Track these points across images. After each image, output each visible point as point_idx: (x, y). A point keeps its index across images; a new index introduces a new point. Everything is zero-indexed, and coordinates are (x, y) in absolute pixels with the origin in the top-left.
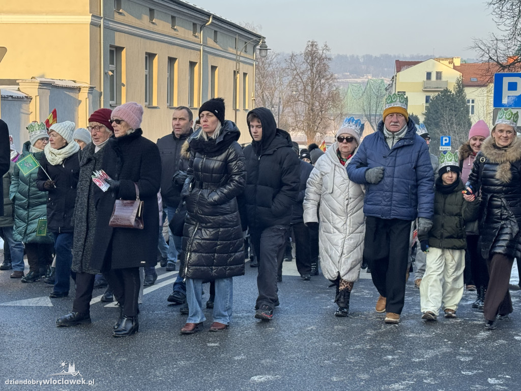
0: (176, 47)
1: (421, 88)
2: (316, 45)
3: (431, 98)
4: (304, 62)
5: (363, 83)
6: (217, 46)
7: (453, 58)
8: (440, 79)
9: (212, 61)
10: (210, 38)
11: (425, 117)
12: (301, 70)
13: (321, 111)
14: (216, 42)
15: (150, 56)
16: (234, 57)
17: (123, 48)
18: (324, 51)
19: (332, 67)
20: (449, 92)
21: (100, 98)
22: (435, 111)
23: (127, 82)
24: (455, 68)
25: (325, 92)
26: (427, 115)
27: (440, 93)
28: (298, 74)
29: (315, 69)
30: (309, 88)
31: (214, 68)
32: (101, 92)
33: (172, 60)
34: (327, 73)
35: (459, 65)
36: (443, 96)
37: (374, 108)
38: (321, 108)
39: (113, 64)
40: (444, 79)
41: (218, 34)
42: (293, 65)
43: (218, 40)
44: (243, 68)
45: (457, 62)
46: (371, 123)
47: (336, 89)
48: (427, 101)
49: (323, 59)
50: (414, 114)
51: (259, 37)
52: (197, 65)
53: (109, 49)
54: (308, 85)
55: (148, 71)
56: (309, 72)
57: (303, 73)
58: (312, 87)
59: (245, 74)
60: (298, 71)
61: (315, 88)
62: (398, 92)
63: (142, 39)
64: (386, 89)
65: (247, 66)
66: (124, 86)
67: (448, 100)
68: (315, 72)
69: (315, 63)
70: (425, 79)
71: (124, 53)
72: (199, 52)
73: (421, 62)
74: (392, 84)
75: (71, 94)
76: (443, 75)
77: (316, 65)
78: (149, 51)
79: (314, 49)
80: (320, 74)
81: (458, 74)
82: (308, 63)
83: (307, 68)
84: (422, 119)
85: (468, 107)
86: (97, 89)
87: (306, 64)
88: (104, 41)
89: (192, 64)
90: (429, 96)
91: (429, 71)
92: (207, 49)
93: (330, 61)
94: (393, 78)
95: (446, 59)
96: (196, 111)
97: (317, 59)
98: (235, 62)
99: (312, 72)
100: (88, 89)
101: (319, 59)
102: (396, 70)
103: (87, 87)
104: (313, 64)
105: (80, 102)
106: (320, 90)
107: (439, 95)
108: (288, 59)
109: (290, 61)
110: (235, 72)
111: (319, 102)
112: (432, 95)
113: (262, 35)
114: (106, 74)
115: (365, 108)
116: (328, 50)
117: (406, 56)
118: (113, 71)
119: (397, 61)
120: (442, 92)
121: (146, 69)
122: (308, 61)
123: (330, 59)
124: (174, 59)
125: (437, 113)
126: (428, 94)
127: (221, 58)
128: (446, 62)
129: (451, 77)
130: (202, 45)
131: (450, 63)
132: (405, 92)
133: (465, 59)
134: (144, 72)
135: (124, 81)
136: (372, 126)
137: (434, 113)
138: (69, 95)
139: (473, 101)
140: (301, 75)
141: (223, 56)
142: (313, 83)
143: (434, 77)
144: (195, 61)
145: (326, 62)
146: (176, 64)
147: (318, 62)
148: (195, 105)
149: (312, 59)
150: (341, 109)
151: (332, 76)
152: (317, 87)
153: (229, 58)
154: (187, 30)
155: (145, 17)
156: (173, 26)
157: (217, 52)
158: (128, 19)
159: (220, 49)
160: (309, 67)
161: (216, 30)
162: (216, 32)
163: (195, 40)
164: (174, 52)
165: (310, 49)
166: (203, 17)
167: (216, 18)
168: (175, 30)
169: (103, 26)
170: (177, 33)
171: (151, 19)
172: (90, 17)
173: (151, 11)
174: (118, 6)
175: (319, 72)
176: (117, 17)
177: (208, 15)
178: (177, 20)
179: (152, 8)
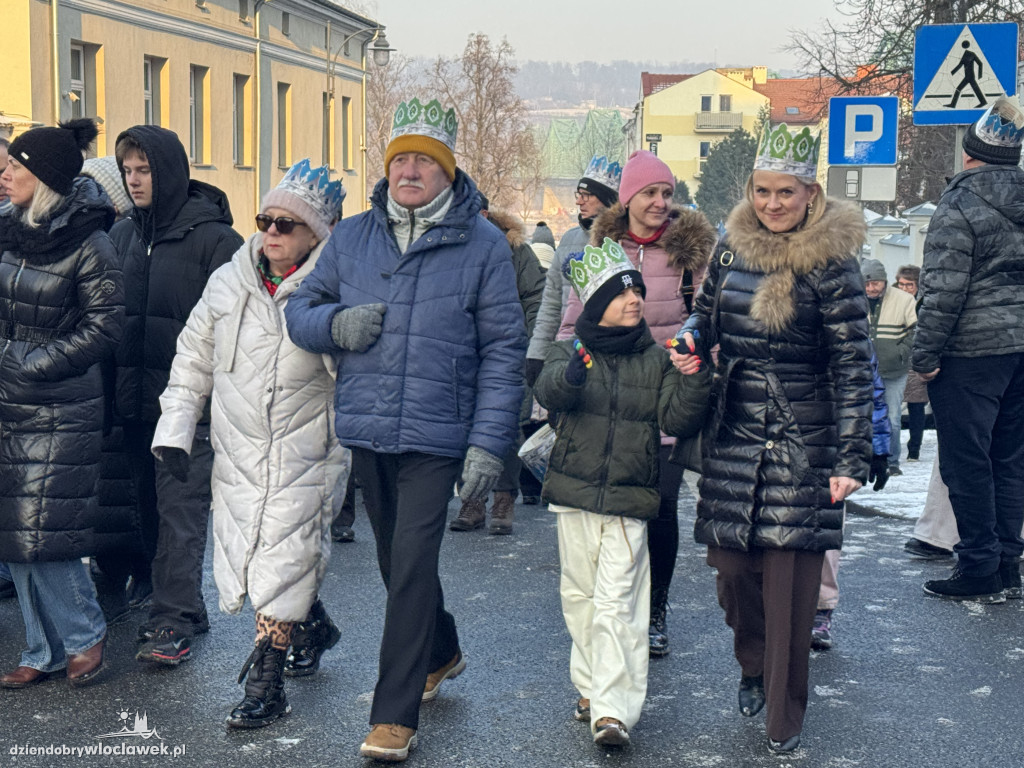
0: (205, 44)
1: (694, 128)
2: (486, 43)
3: (711, 146)
4: (462, 76)
5: (579, 117)
6: (289, 43)
7: (752, 69)
8: (728, 109)
9: (279, 73)
10: (275, 26)
11: (700, 183)
12: (458, 92)
13: (498, 173)
14: (287, 36)
15: (154, 63)
16: (324, 65)
17: (98, 47)
18: (502, 54)
19: (518, 87)
20: (744, 134)
22: (717, 171)
23: (108, 113)
24: (756, 87)
25: (506, 135)
26: (704, 180)
27: (728, 137)
28: (451, 100)
29: (484, 89)
30: (473, 127)
31: (283, 87)
33: (198, 71)
34: (509, 98)
35: (764, 82)
36: (733, 142)
38: (498, 166)
39: (78, 78)
40: (735, 109)
41: (291, 19)
42: (441, 81)
43: (290, 31)
44: (342, 88)
45: (761, 78)
47: (527, 129)
48: (703, 153)
49: (500, 70)
51: (373, 25)
52: (250, 81)
53: (70, 47)
54: (471, 121)
55: (150, 92)
56: (474, 96)
57: (461, 98)
58: (480, 126)
59: (346, 100)
60: (451, 93)
61: (485, 128)
62: (648, 135)
63: (138, 29)
64: (624, 130)
65: (350, 83)
66: (102, 122)
67: (744, 152)
68: (484, 96)
69: (483, 79)
70: (699, 110)
71: (99, 57)
72: (253, 55)
73: (691, 76)
74: (635, 120)
76: (733, 102)
77: (486, 81)
78: (151, 53)
79: (483, 50)
80: (495, 99)
81: (762, 101)
82: (472, 78)
83: (469, 86)
84: (693, 189)
87: (466, 80)
88: (59, 30)
89: (240, 80)
90: (708, 144)
91: (706, 93)
92: (268, 49)
93: (514, 75)
94: (637, 108)
95: (740, 70)
96: (248, 172)
97: (487, 70)
98: (325, 76)
99: (478, 95)
101: (493, 70)
102: (642, 93)
104: (480, 79)
106: (495, 132)
107: (725, 141)
108: (430, 72)
109: (434, 74)
110: (325, 94)
111: (493, 155)
112: (713, 141)
113: (379, 22)
114: (64, 97)
116: (510, 52)
117: (662, 65)
118: (78, 93)
119: (644, 75)
120: (731, 135)
121: (146, 88)
122: (471, 74)
123: (513, 70)
124: (204, 69)
125: (723, 175)
126: (705, 139)
127: (297, 68)
128: (740, 77)
129: (749, 107)
130: (258, 41)
131: (746, 78)
132: (660, 135)
133: (775, 70)
134: (143, 95)
135: (101, 111)
137: (716, 175)
140: (457, 102)
141: (302, 64)
142: (480, 118)
143: (715, 106)
144: (246, 73)
145: (504, 74)
146: (207, 80)
147: (491, 76)
148: (248, 162)
149: (479, 70)
150: (537, 169)
151: (518, 103)
152: (489, 126)
153: (314, 68)
154: (228, 11)
156: (200, 1)
157: (290, 56)
159: (297, 49)
160: (474, 86)
161: (286, 10)
162: (285, 14)
163: (245, 30)
164: (202, 54)
165: (473, 49)
168: (204, 10)
169: (57, 1)
170: (207, 16)
175: (493, 96)
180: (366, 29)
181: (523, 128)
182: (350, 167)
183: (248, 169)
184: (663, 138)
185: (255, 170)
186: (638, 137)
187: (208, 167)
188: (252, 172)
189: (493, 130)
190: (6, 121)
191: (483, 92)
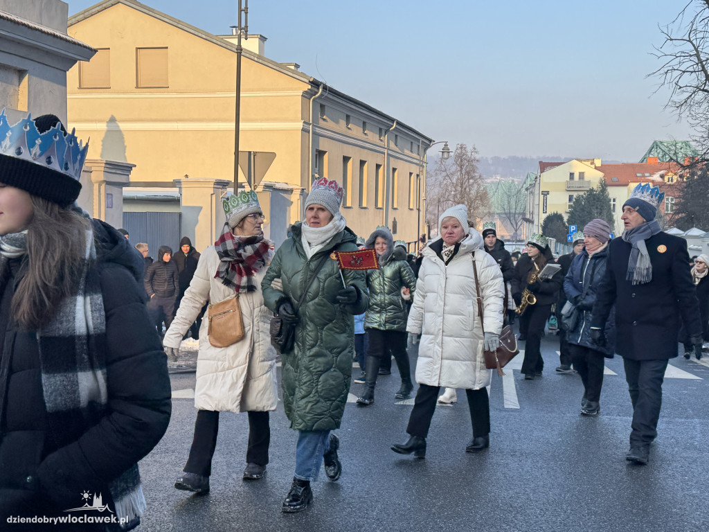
0: (366, 150)
1: (565, 188)
2: (465, 148)
3: (575, 197)
4: (454, 164)
6: (397, 149)
7: (594, 160)
8: (583, 178)
9: (394, 163)
10: (392, 140)
11: (569, 215)
12: (451, 171)
14: (397, 146)
15: (346, 159)
16: (410, 159)
17: (326, 152)
18: (473, 153)
19: (481, 169)
20: (594, 191)
22: (581, 209)
24: (596, 168)
25: (473, 192)
26: (572, 213)
27: (585, 192)
28: (448, 176)
30: (459, 189)
31: (394, 170)
33: (362, 163)
34: (476, 174)
35: (600, 165)
36: (589, 195)
37: (514, 207)
38: (470, 206)
39: (317, 167)
40: (587, 178)
41: (398, 138)
42: (443, 166)
43: (398, 144)
44: (416, 170)
45: (598, 163)
46: (510, 221)
47: (485, 189)
48: (570, 200)
49: (472, 161)
50: (559, 213)
51: (430, 141)
52: (382, 167)
53: (315, 153)
56: (459, 173)
57: (453, 174)
58: (461, 187)
59: (418, 176)
60: (447, 172)
61: (464, 188)
62: (542, 192)
63: (342, 144)
64: (527, 189)
67: (594, 199)
68: (464, 173)
69: (463, 165)
70: (568, 179)
71: (326, 157)
72: (383, 155)
73: (562, 163)
74: (535, 184)
75: (285, 195)
76: (585, 175)
77: (465, 167)
78: (345, 155)
79: (464, 151)
81: (601, 174)
82: (458, 165)
83: (457, 169)
84: (566, 218)
85: (610, 205)
86: (306, 191)
87: (455, 166)
88: (312, 145)
89: (378, 166)
90: (573, 195)
91: (572, 171)
92: (390, 152)
93: (478, 163)
94: (536, 178)
95: (588, 160)
97: (466, 161)
98: (410, 164)
99: (461, 173)
100: (300, 191)
101: (468, 161)
102: (539, 171)
103: (299, 189)
104: (461, 166)
105: (292, 202)
107: (584, 194)
108: (438, 161)
109: (440, 163)
110: (410, 173)
111: (468, 201)
112: (575, 195)
113: (433, 139)
114: (313, 176)
115: (505, 207)
116: (476, 152)
117: (548, 156)
118: (318, 174)
119: (540, 162)
120: (588, 191)
122: (458, 163)
123: (478, 161)
125: (584, 211)
126: (571, 193)
127: (400, 161)
128: (589, 163)
129: (594, 177)
130: (386, 148)
131: (592, 163)
132: (549, 191)
133: (604, 160)
134: (342, 175)
136: (512, 224)
137: (579, 211)
138: (283, 197)
139: (614, 200)
140: (450, 176)
141: (401, 159)
142: (462, 184)
143: (576, 177)
144: (380, 164)
145: (474, 163)
146: (365, 167)
147: (467, 164)
148: (380, 205)
149: (461, 161)
150: (490, 208)
151: (480, 176)
152: (466, 187)
153: (406, 161)
154: (375, 135)
155: (343, 122)
156: (364, 130)
157: (398, 155)
158: (330, 124)
159: (400, 152)
160: (459, 169)
161: (397, 134)
162: (396, 136)
163: (381, 144)
164: (364, 155)
165: (459, 151)
166: (388, 122)
167: (399, 123)
168: (365, 134)
169: (311, 132)
170: (366, 137)
171: (347, 124)
172: (302, 124)
173: (348, 117)
174: (323, 113)
175: (468, 173)
176: (322, 123)
177: (392, 120)
178: (367, 125)
179: (349, 114)
180: (427, 142)
181: (482, 188)
182: (411, 207)
183: (380, 209)
184: (550, 193)
185: (383, 209)
186: (537, 192)
187: (365, 208)
189: (468, 189)
190: (290, 187)
191: (464, 171)
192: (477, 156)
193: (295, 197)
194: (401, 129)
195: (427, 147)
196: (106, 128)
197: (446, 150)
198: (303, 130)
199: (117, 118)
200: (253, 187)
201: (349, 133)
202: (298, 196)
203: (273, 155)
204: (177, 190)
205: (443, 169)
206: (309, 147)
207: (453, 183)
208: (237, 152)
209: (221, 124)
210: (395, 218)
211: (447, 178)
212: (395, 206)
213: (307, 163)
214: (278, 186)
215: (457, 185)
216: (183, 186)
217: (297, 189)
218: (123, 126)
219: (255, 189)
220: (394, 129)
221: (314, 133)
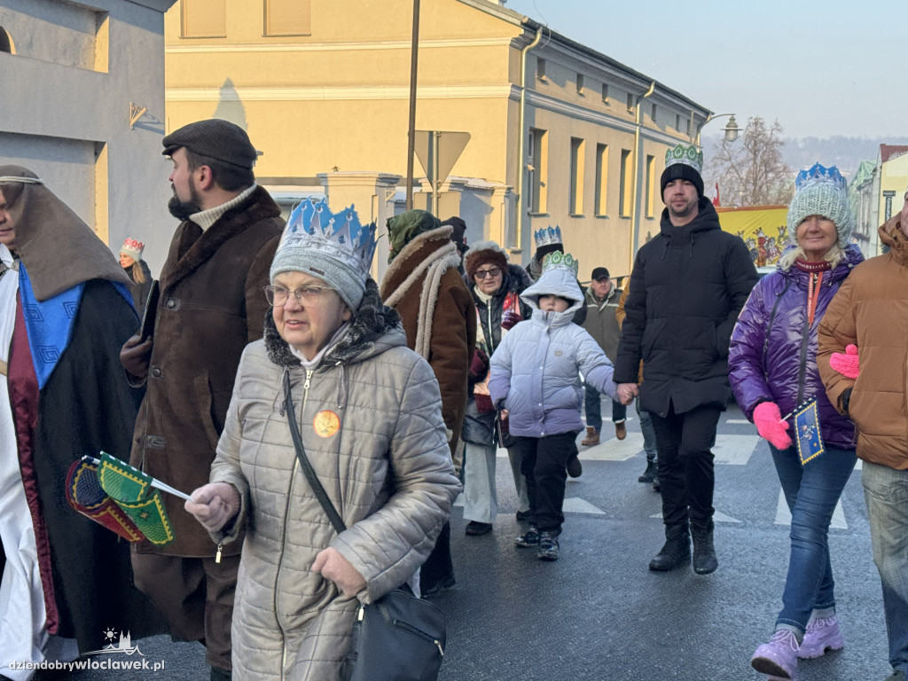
0: (606, 128)
2: (762, 124)
4: (743, 149)
6: (655, 127)
9: (650, 148)
10: (647, 113)
12: (739, 160)
14: (654, 121)
15: (576, 142)
17: (544, 132)
18: (774, 132)
19: (786, 156)
21: (517, 204)
23: (549, 181)
25: (773, 192)
28: (733, 167)
29: (759, 158)
30: (751, 187)
31: (650, 158)
32: (518, 197)
33: (601, 148)
34: (779, 165)
39: (531, 155)
41: (657, 108)
42: (726, 153)
43: (656, 118)
49: (772, 144)
51: (707, 113)
52: (631, 153)
53: (529, 133)
56: (751, 163)
57: (741, 164)
58: (755, 184)
60: (733, 161)
61: (758, 187)
62: (884, 191)
63: (569, 118)
64: (859, 188)
66: (543, 185)
68: (758, 163)
69: (759, 150)
71: (545, 139)
72: (633, 135)
74: (873, 180)
75: (482, 198)
77: (761, 153)
78: (575, 136)
79: (760, 129)
80: (768, 165)
82: (750, 151)
83: (748, 156)
86: (514, 191)
87: (746, 151)
88: (525, 120)
89: (625, 153)
92: (645, 132)
93: (782, 147)
94: (875, 170)
96: (627, 220)
97: (762, 144)
99: (755, 163)
100: (505, 191)
101: (767, 144)
102: (880, 159)
103: (503, 188)
104: (755, 151)
105: (492, 209)
108: (718, 145)
109: (721, 147)
113: (712, 110)
114: (525, 168)
116: (779, 130)
117: (895, 138)
118: (533, 165)
119: (882, 146)
122: (750, 147)
123: (782, 144)
124: (604, 147)
127: (656, 143)
130: (637, 125)
132: (894, 191)
135: (544, 177)
138: (480, 200)
140: (737, 168)
141: (661, 142)
142: (755, 180)
144: (628, 149)
145: (776, 147)
146: (605, 154)
147: (765, 149)
148: (626, 213)
149: (755, 144)
151: (785, 168)
152: (763, 184)
154: (621, 104)
155: (572, 86)
156: (604, 97)
157: (656, 135)
158: (552, 89)
159: (659, 130)
160: (751, 156)
161: (655, 102)
162: (654, 106)
163: (631, 118)
164: (604, 135)
165: (752, 129)
166: (642, 85)
167: (659, 86)
168: (606, 103)
169: (525, 101)
170: (608, 108)
171: (579, 87)
172: (509, 88)
173: (580, 77)
174: (541, 72)
175: (765, 163)
176: (540, 87)
177: (649, 81)
178: (610, 90)
179: (582, 72)
180: (702, 115)
183: (627, 218)
184: (897, 193)
185: (631, 219)
186: (875, 192)
187: (604, 217)
188: (629, 221)
189: (764, 188)
190: (490, 185)
191: (759, 160)
192: (781, 137)
193: (498, 202)
194: (662, 94)
195: (701, 122)
196: (219, 96)
197: (732, 127)
198: (513, 98)
199: (235, 81)
200: (435, 185)
201: (581, 101)
202: (501, 199)
203: (465, 137)
204: (322, 189)
205: (727, 156)
206: (519, 125)
207: (741, 179)
208: (412, 133)
209: (386, 90)
210: (649, 233)
211: (731, 170)
212: (650, 215)
213: (516, 148)
214: (471, 183)
215: (747, 181)
216: (330, 183)
217: (500, 188)
218: (243, 94)
219: (438, 188)
220: (651, 96)
221: (528, 102)
